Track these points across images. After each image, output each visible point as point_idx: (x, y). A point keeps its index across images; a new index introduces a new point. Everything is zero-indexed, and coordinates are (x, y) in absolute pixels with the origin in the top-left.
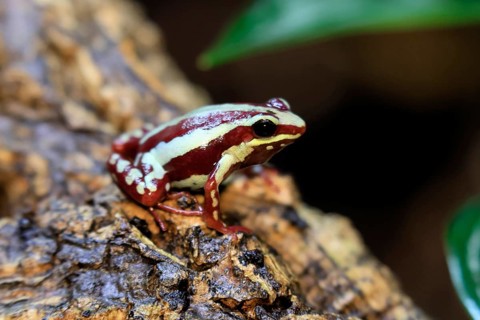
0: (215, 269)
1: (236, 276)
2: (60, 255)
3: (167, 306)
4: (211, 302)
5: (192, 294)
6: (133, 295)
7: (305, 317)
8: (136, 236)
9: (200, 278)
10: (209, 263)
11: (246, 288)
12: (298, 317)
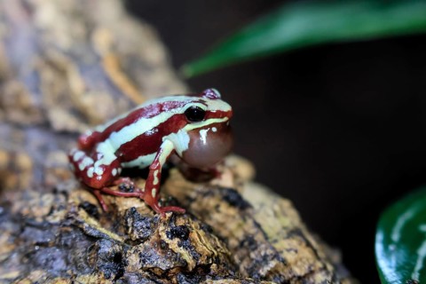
0: (146, 244)
1: (162, 248)
2: (23, 235)
3: (102, 276)
4: (141, 271)
5: (126, 265)
6: (77, 268)
7: (221, 281)
8: (83, 217)
9: (132, 251)
10: (141, 238)
11: (170, 258)
12: (214, 281)
